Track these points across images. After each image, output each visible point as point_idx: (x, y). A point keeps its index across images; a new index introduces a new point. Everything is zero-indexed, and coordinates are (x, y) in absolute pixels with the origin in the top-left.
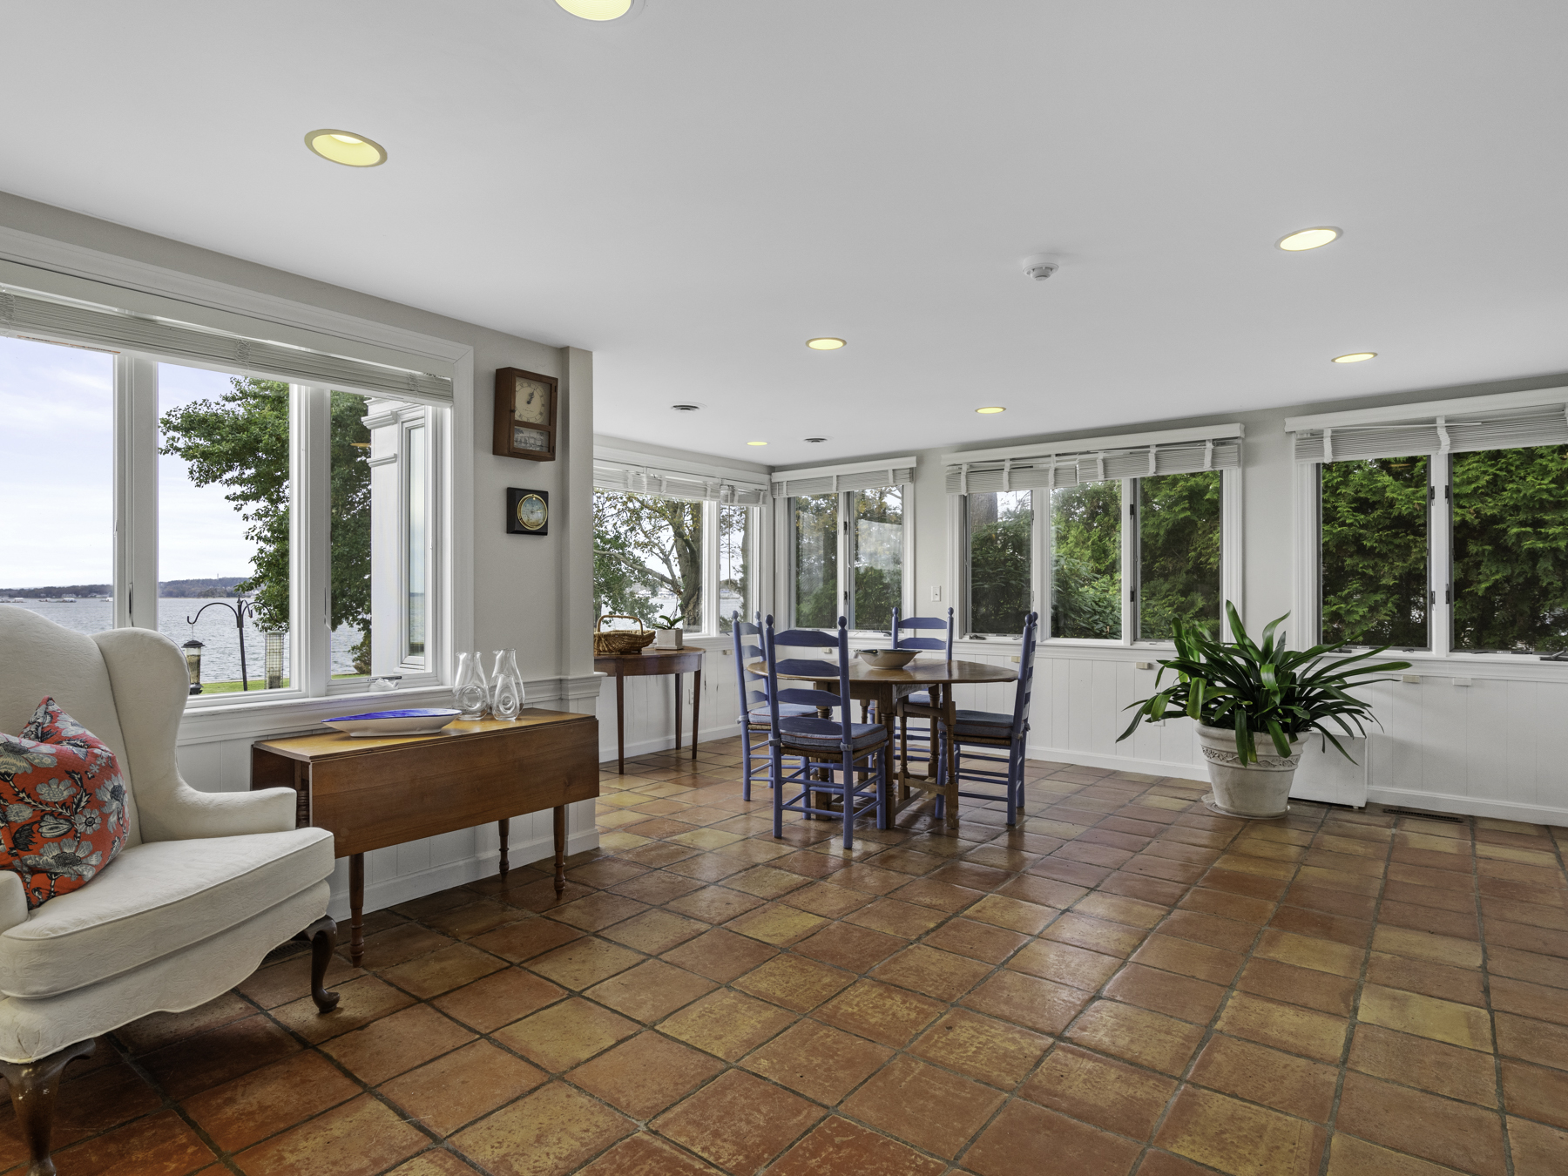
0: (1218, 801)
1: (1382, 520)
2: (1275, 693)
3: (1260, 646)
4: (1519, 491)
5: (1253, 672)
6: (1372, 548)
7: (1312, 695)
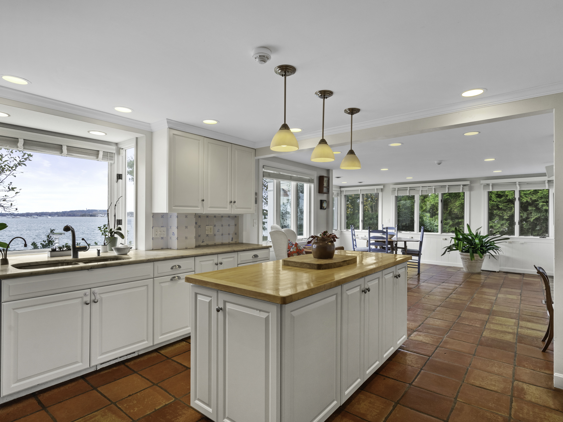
0: (465, 270)
1: (504, 200)
2: (479, 245)
3: (475, 234)
4: (542, 193)
5: (474, 240)
6: (502, 208)
7: (487, 245)
